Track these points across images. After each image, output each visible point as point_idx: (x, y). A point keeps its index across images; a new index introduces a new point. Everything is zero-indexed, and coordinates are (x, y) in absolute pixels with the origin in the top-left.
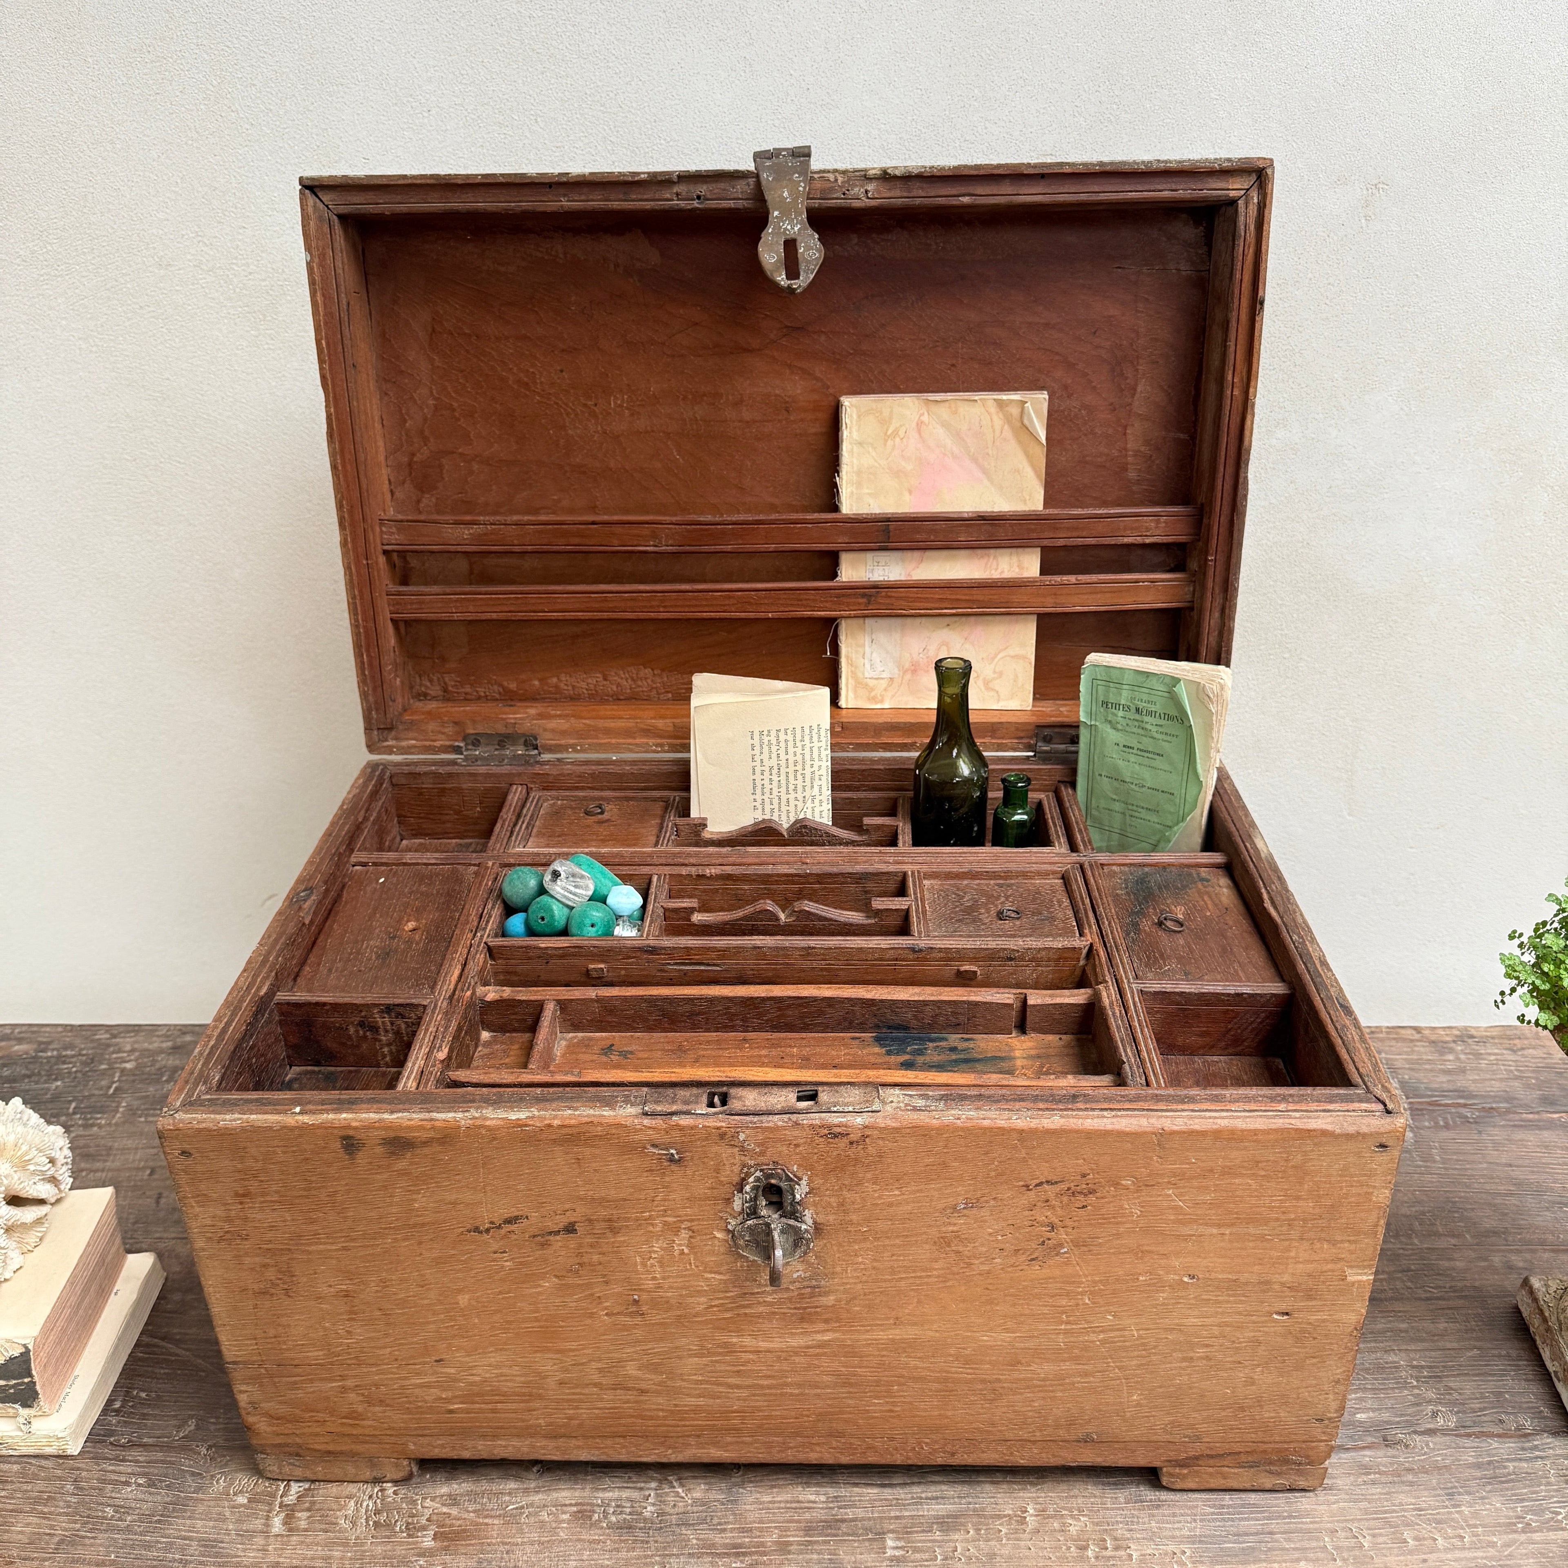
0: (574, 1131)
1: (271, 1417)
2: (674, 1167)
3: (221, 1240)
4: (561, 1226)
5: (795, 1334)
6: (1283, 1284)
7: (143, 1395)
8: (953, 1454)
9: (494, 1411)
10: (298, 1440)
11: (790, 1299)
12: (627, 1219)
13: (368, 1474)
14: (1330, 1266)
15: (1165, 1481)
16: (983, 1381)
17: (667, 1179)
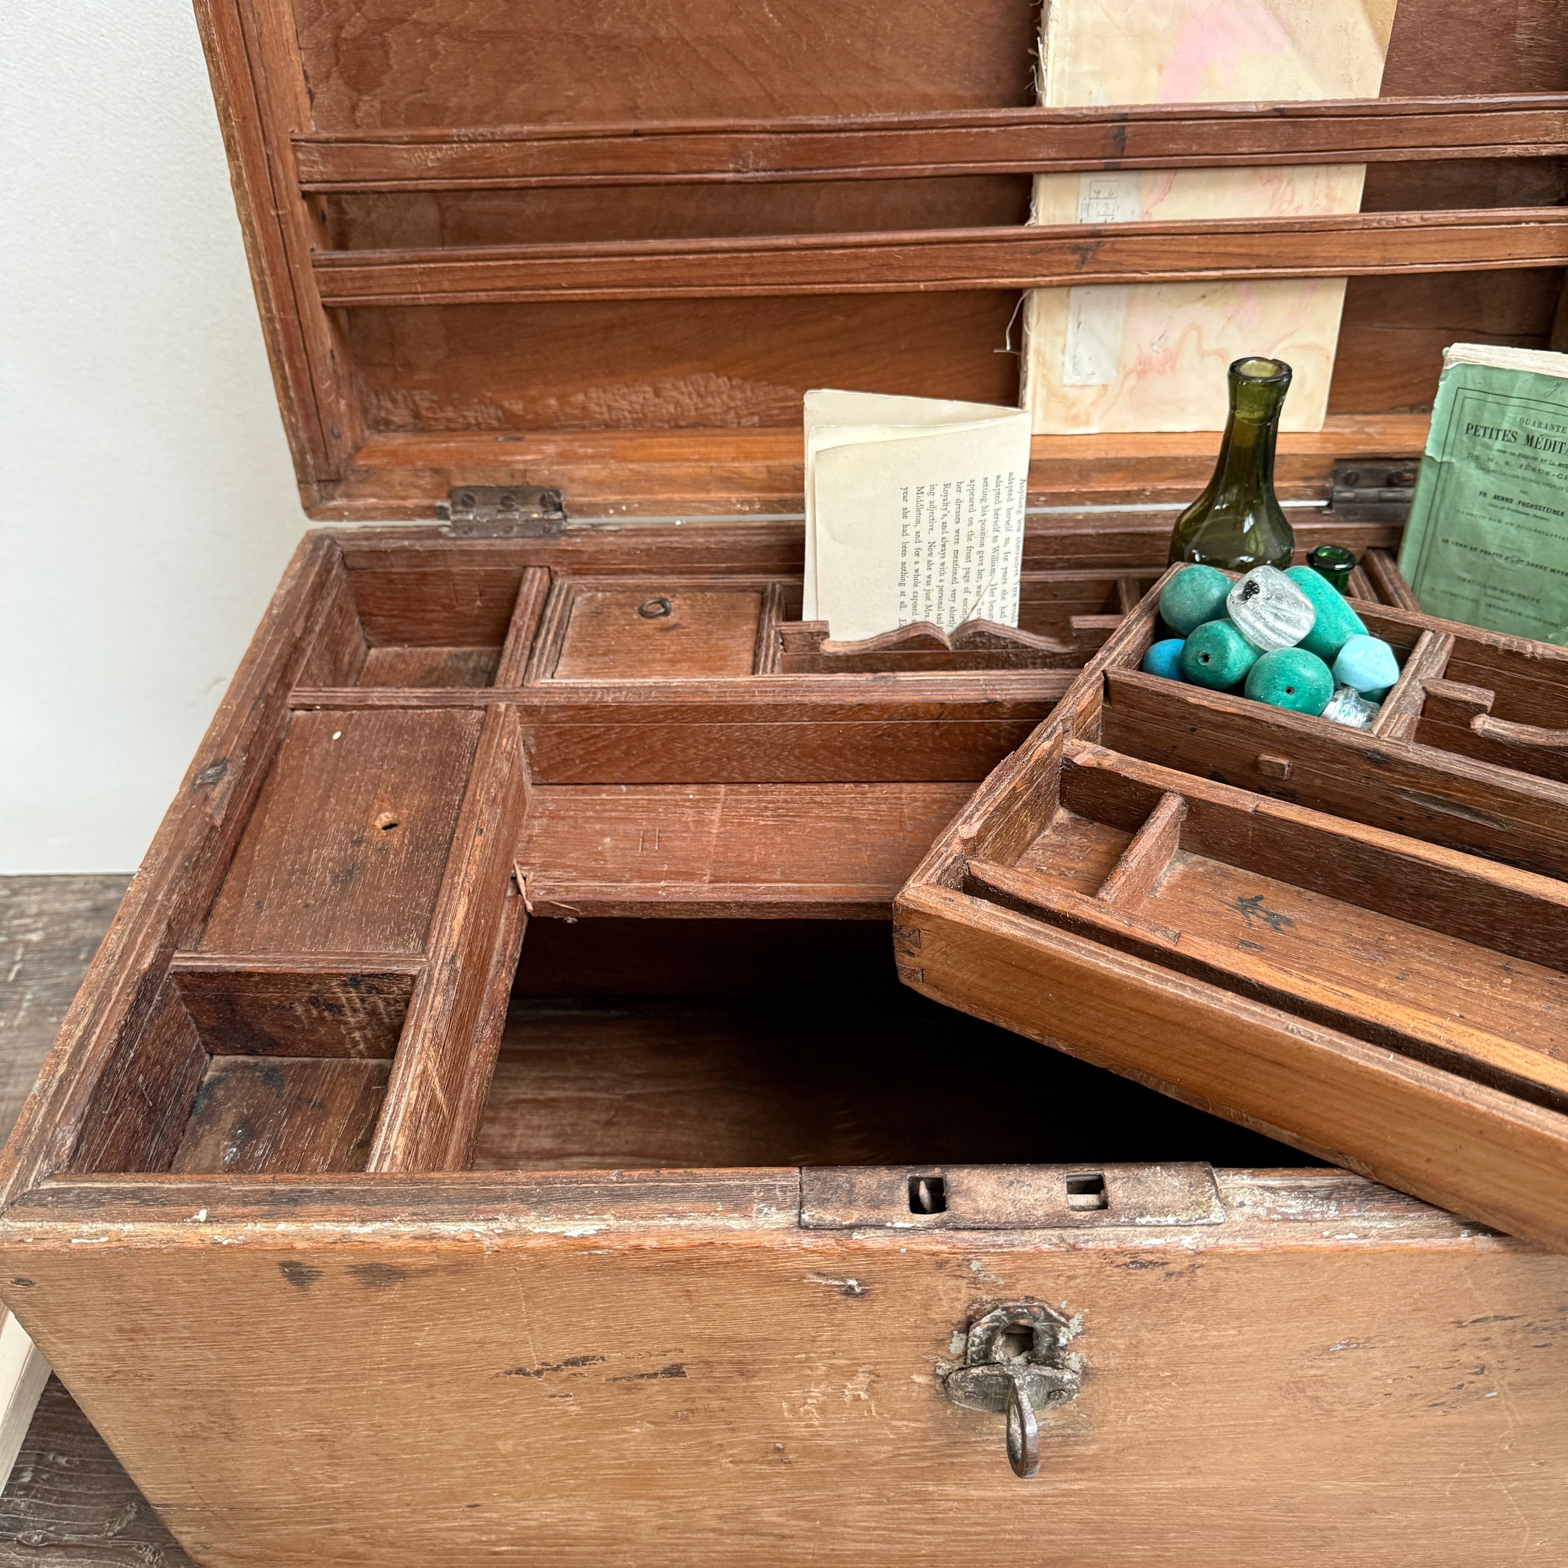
0: (681, 1256)
1: (231, 1555)
2: (851, 1302)
3: (109, 1380)
4: (659, 1368)
7: (63, 1461)
9: (560, 1553)
12: (768, 1361)
16: (1310, 1529)
17: (839, 1316)
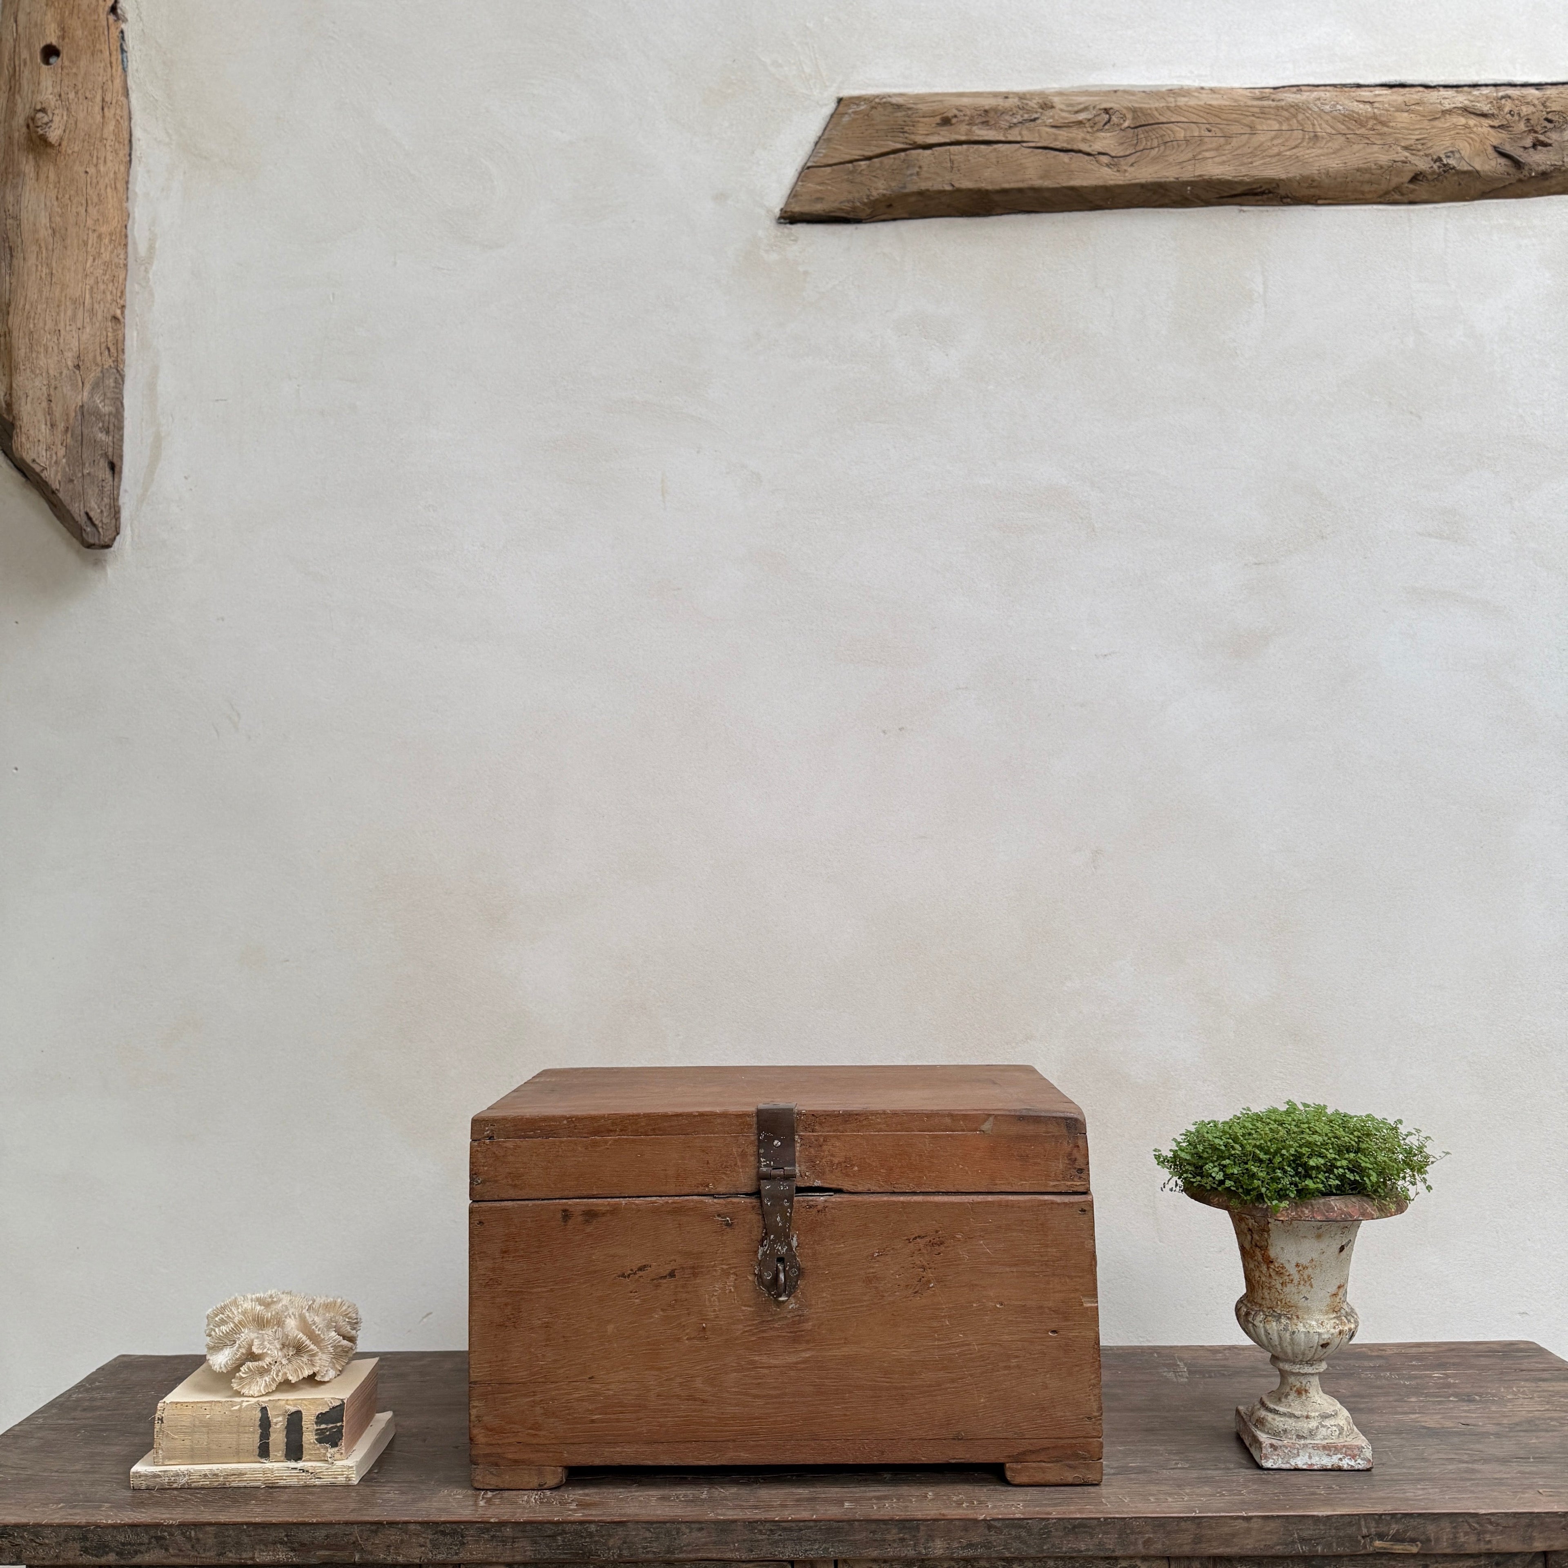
0: (679, 1205)
1: (487, 1429)
3: (487, 1285)
4: (668, 1272)
5: (790, 1353)
6: (1050, 1308)
8: (883, 1453)
9: (618, 1421)
10: (499, 1451)
11: (787, 1325)
12: (702, 1267)
13: (535, 1482)
14: (1072, 1295)
15: (1009, 1475)
16: (896, 1388)
17: (725, 1237)
